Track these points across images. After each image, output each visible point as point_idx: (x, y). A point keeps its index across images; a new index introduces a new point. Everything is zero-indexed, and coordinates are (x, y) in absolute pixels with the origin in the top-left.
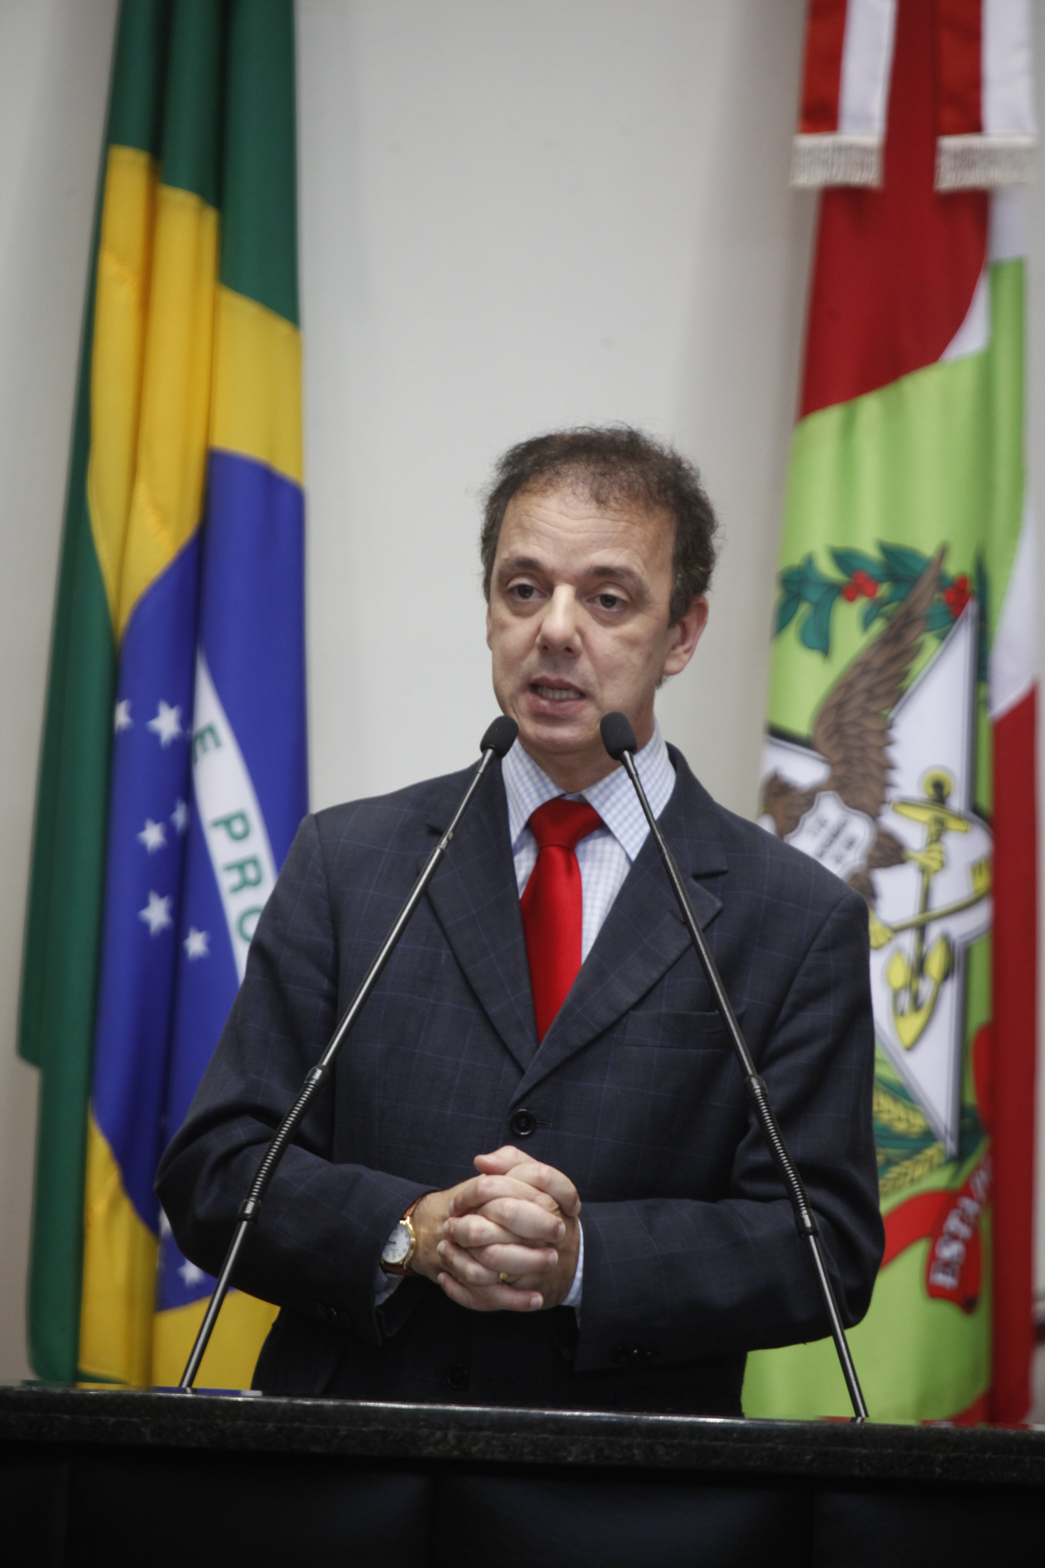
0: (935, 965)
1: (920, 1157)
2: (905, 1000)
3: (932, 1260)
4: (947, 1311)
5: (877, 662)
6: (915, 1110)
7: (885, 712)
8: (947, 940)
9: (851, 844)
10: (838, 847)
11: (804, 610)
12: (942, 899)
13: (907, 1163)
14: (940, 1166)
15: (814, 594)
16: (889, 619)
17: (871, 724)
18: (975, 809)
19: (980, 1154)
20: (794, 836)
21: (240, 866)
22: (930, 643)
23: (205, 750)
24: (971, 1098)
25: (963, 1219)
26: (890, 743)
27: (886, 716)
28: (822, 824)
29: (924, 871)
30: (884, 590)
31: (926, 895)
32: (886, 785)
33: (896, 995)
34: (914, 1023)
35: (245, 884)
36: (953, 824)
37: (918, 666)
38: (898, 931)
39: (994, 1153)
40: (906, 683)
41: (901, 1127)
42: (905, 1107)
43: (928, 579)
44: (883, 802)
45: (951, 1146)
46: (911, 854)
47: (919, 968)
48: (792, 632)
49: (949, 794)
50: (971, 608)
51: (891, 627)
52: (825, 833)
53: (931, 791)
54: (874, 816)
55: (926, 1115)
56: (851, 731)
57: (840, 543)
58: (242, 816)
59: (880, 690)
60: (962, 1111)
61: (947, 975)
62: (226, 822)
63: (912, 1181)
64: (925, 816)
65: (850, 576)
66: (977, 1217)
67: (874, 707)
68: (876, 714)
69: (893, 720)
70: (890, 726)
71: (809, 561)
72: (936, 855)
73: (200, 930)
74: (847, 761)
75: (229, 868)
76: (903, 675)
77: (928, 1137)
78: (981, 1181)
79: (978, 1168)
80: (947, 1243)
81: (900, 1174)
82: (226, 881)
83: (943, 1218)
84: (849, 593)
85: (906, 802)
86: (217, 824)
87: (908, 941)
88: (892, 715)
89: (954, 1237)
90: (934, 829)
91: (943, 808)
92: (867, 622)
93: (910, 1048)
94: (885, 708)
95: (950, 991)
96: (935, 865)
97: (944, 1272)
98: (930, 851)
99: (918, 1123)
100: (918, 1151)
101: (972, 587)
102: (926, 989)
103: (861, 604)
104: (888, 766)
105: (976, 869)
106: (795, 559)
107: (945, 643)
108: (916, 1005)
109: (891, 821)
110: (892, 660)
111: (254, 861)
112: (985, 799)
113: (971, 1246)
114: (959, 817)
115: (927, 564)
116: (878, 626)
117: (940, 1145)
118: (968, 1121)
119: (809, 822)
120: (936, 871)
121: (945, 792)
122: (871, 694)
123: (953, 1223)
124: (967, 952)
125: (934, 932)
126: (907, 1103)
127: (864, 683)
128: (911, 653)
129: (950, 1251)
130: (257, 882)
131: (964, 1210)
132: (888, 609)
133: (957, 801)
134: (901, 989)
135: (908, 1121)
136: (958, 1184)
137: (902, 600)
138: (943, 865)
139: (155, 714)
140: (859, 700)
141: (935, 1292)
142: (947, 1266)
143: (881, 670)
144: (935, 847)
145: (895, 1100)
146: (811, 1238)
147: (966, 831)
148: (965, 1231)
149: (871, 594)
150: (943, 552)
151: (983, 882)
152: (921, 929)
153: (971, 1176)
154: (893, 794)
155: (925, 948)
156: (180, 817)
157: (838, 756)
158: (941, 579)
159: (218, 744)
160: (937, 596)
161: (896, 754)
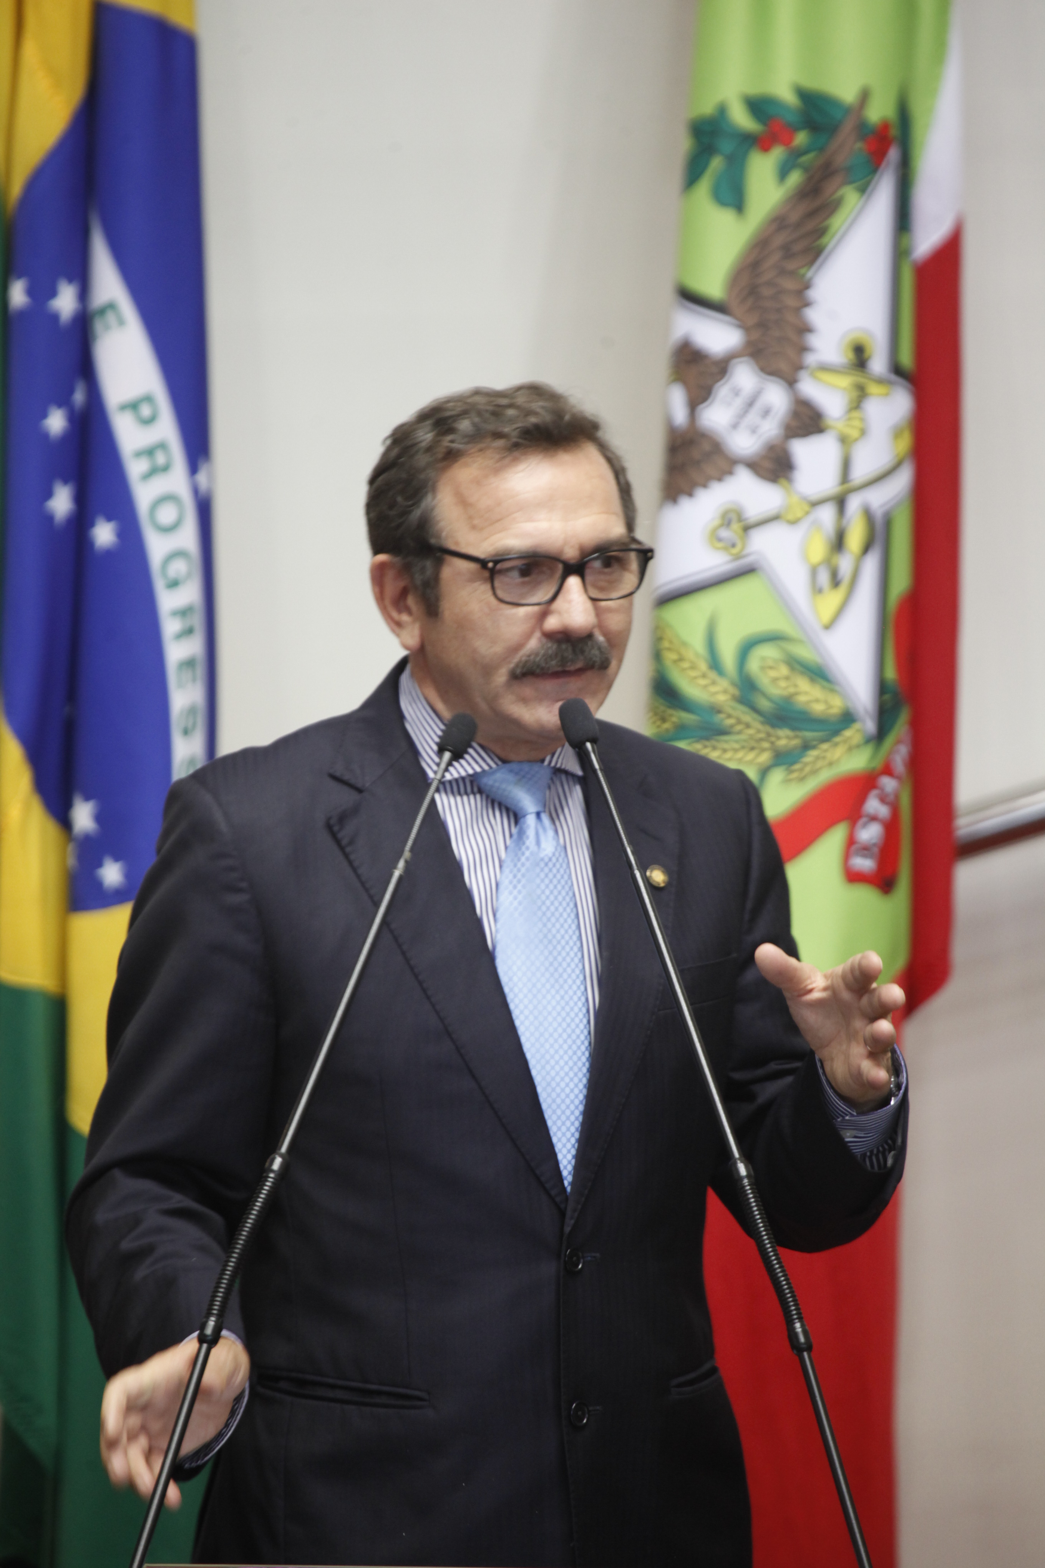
0: (855, 538)
1: (837, 739)
2: (824, 578)
3: (851, 841)
4: (866, 895)
5: (794, 217)
6: (832, 691)
7: (802, 271)
8: (868, 514)
9: (766, 412)
10: (753, 417)
11: (716, 163)
12: (861, 470)
13: (825, 746)
14: (858, 746)
15: (727, 146)
16: (806, 169)
17: (789, 284)
18: (897, 370)
19: (901, 728)
20: (707, 406)
21: (149, 452)
22: (850, 196)
23: (107, 328)
24: (891, 673)
25: (883, 800)
26: (807, 304)
27: (803, 275)
28: (737, 392)
29: (844, 440)
30: (801, 138)
31: (846, 465)
32: (804, 349)
33: (814, 572)
34: (832, 599)
35: (154, 471)
36: (874, 389)
37: (837, 221)
38: (815, 504)
39: (916, 725)
40: (824, 240)
41: (818, 708)
42: (823, 688)
43: (848, 128)
44: (799, 367)
45: (870, 726)
46: (829, 422)
47: (839, 543)
48: (704, 187)
49: (869, 358)
50: (893, 154)
51: (810, 179)
52: (739, 402)
53: (851, 355)
54: (791, 382)
55: (844, 695)
56: (766, 292)
57: (754, 90)
58: (148, 399)
59: (797, 247)
60: (882, 687)
61: (867, 548)
62: (133, 406)
63: (831, 764)
64: (845, 381)
65: (764, 124)
66: (897, 796)
67: (791, 265)
68: (793, 274)
69: (810, 279)
70: (807, 286)
71: (722, 110)
72: (857, 423)
73: (109, 519)
74: (762, 325)
75: (139, 454)
76: (821, 232)
77: (848, 718)
78: (900, 756)
79: (899, 742)
80: (865, 825)
81: (818, 758)
82: (135, 468)
83: (862, 799)
84: (764, 143)
85: (825, 368)
86: (124, 407)
87: (827, 515)
88: (810, 274)
89: (874, 818)
90: (855, 394)
91: (863, 372)
92: (783, 173)
93: (828, 627)
94: (803, 267)
95: (871, 567)
96: (854, 433)
97: (865, 856)
98: (849, 419)
99: (836, 705)
100: (837, 732)
101: (894, 132)
102: (845, 564)
103: (777, 153)
104: (806, 329)
105: (897, 434)
106: (707, 108)
107: (864, 198)
108: (835, 582)
109: (809, 388)
110: (812, 214)
111: (162, 446)
112: (907, 358)
113: (891, 827)
114: (880, 381)
115: (848, 110)
116: (795, 178)
117: (857, 726)
118: (887, 697)
119: (723, 391)
120: (856, 440)
121: (866, 354)
122: (788, 252)
123: (873, 805)
124: (888, 522)
125: (854, 504)
126: (825, 684)
127: (780, 240)
128: (831, 207)
129: (870, 833)
130: (166, 468)
131: (882, 790)
132: (805, 159)
133: (878, 364)
134: (819, 564)
135: (826, 702)
136: (878, 764)
137: (821, 150)
138: (863, 432)
139: (53, 293)
140: (775, 258)
141: (853, 877)
142: (865, 850)
143: (798, 225)
144: (855, 414)
145: (812, 680)
146: (805, 1354)
147: (887, 395)
148: (884, 811)
149: (787, 142)
150: (865, 96)
151: (905, 443)
152: (841, 502)
153: (891, 753)
154: (810, 359)
155: (845, 521)
156: (79, 397)
157: (752, 320)
158: (862, 128)
159: (121, 322)
160: (859, 145)
161: (814, 315)
